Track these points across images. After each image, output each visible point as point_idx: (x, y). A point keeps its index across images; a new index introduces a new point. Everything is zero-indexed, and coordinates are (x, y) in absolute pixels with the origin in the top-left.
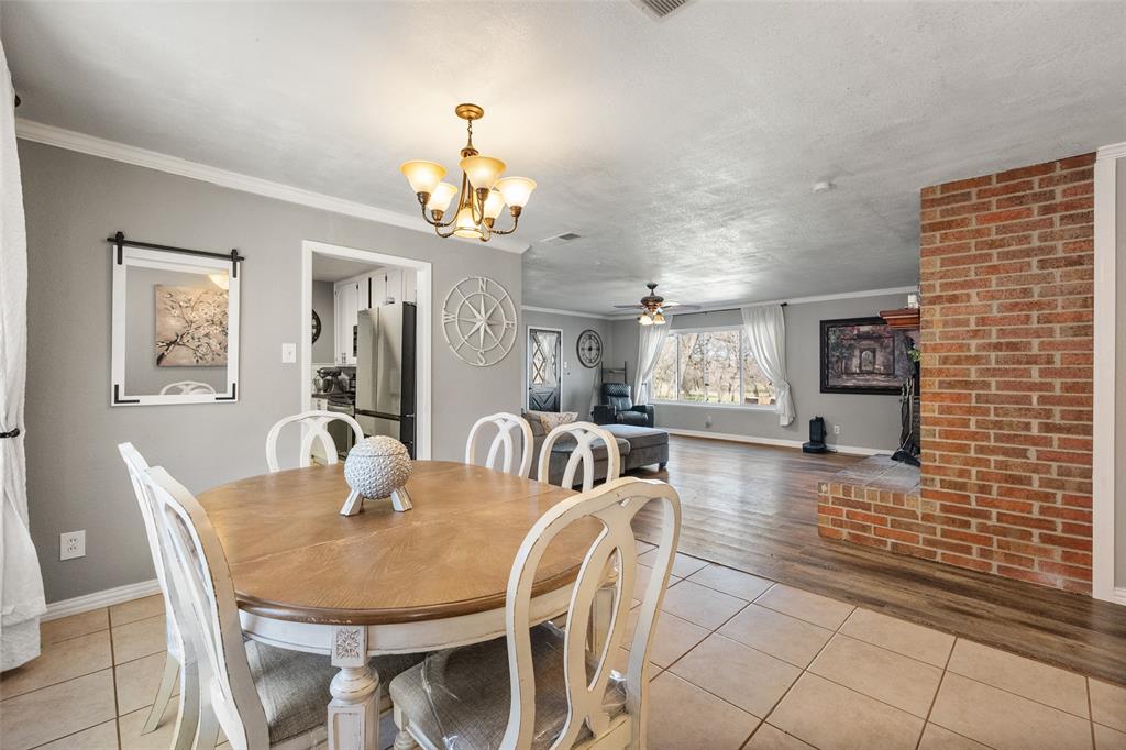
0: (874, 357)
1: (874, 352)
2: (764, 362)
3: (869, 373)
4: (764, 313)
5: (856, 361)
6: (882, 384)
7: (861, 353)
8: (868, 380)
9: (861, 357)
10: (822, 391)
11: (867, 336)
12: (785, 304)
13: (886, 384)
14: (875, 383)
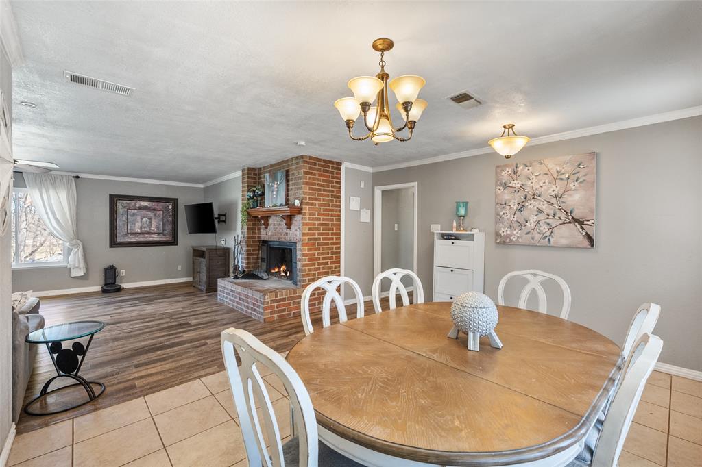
0: (151, 222)
1: (150, 219)
2: (55, 224)
3: (148, 233)
4: (54, 181)
5: (138, 225)
6: (155, 239)
7: (142, 219)
8: (146, 238)
9: (141, 222)
10: (111, 246)
11: (145, 208)
12: (77, 177)
13: (158, 239)
14: (151, 239)
